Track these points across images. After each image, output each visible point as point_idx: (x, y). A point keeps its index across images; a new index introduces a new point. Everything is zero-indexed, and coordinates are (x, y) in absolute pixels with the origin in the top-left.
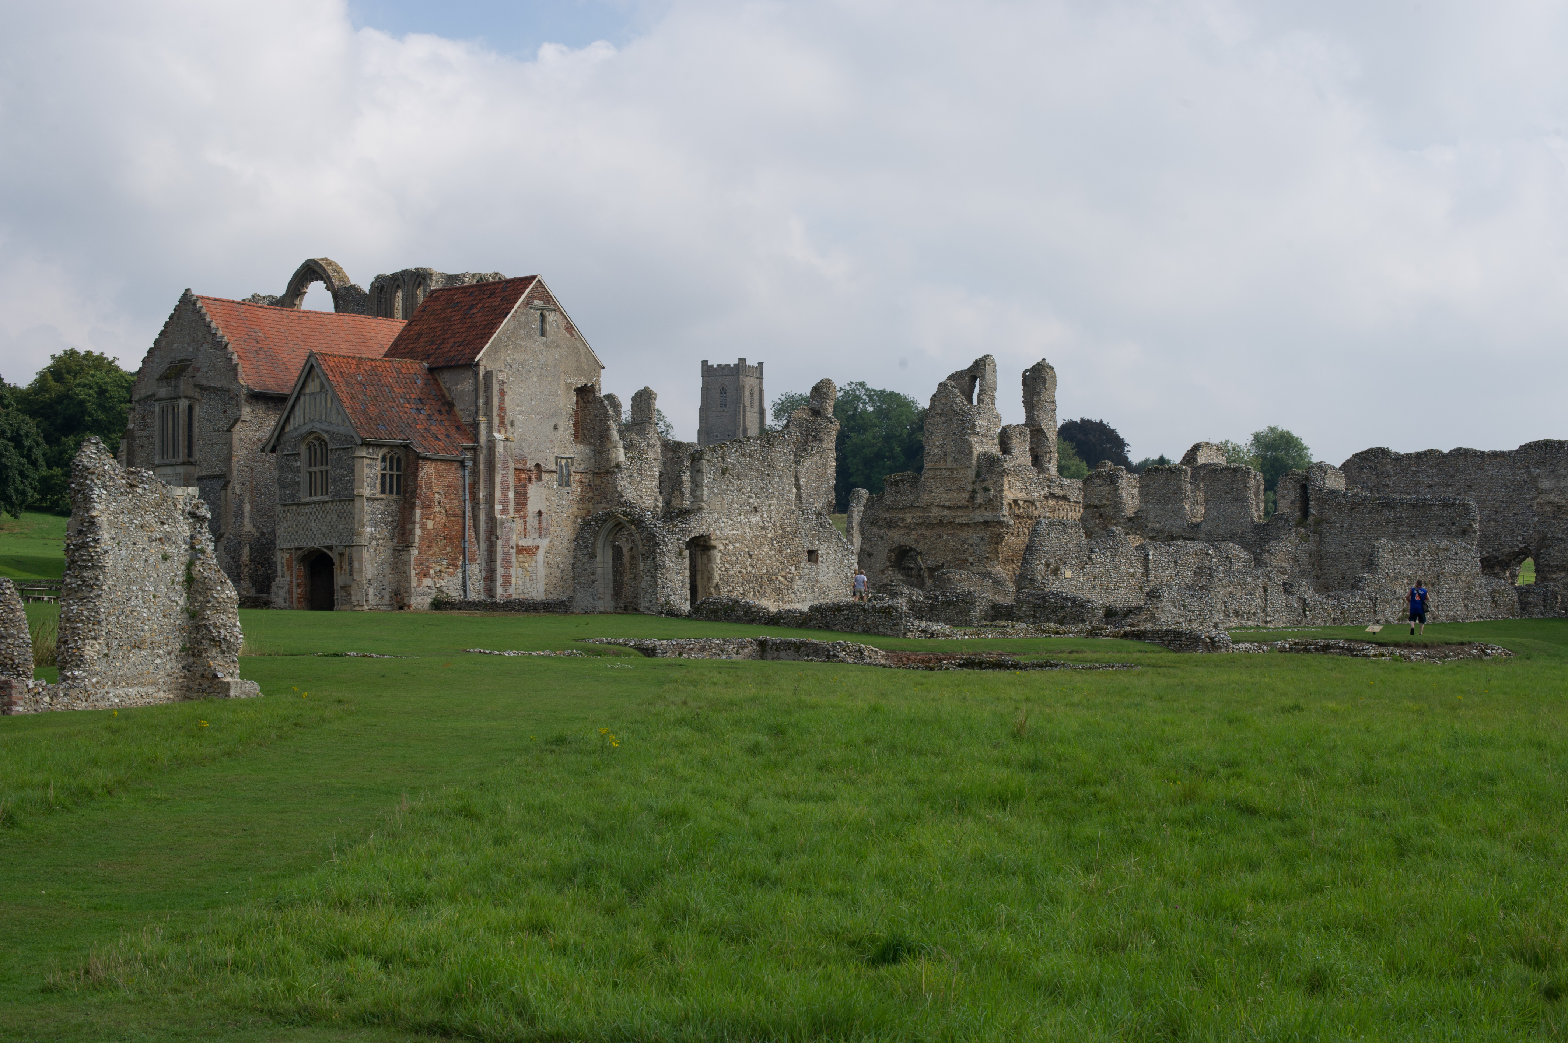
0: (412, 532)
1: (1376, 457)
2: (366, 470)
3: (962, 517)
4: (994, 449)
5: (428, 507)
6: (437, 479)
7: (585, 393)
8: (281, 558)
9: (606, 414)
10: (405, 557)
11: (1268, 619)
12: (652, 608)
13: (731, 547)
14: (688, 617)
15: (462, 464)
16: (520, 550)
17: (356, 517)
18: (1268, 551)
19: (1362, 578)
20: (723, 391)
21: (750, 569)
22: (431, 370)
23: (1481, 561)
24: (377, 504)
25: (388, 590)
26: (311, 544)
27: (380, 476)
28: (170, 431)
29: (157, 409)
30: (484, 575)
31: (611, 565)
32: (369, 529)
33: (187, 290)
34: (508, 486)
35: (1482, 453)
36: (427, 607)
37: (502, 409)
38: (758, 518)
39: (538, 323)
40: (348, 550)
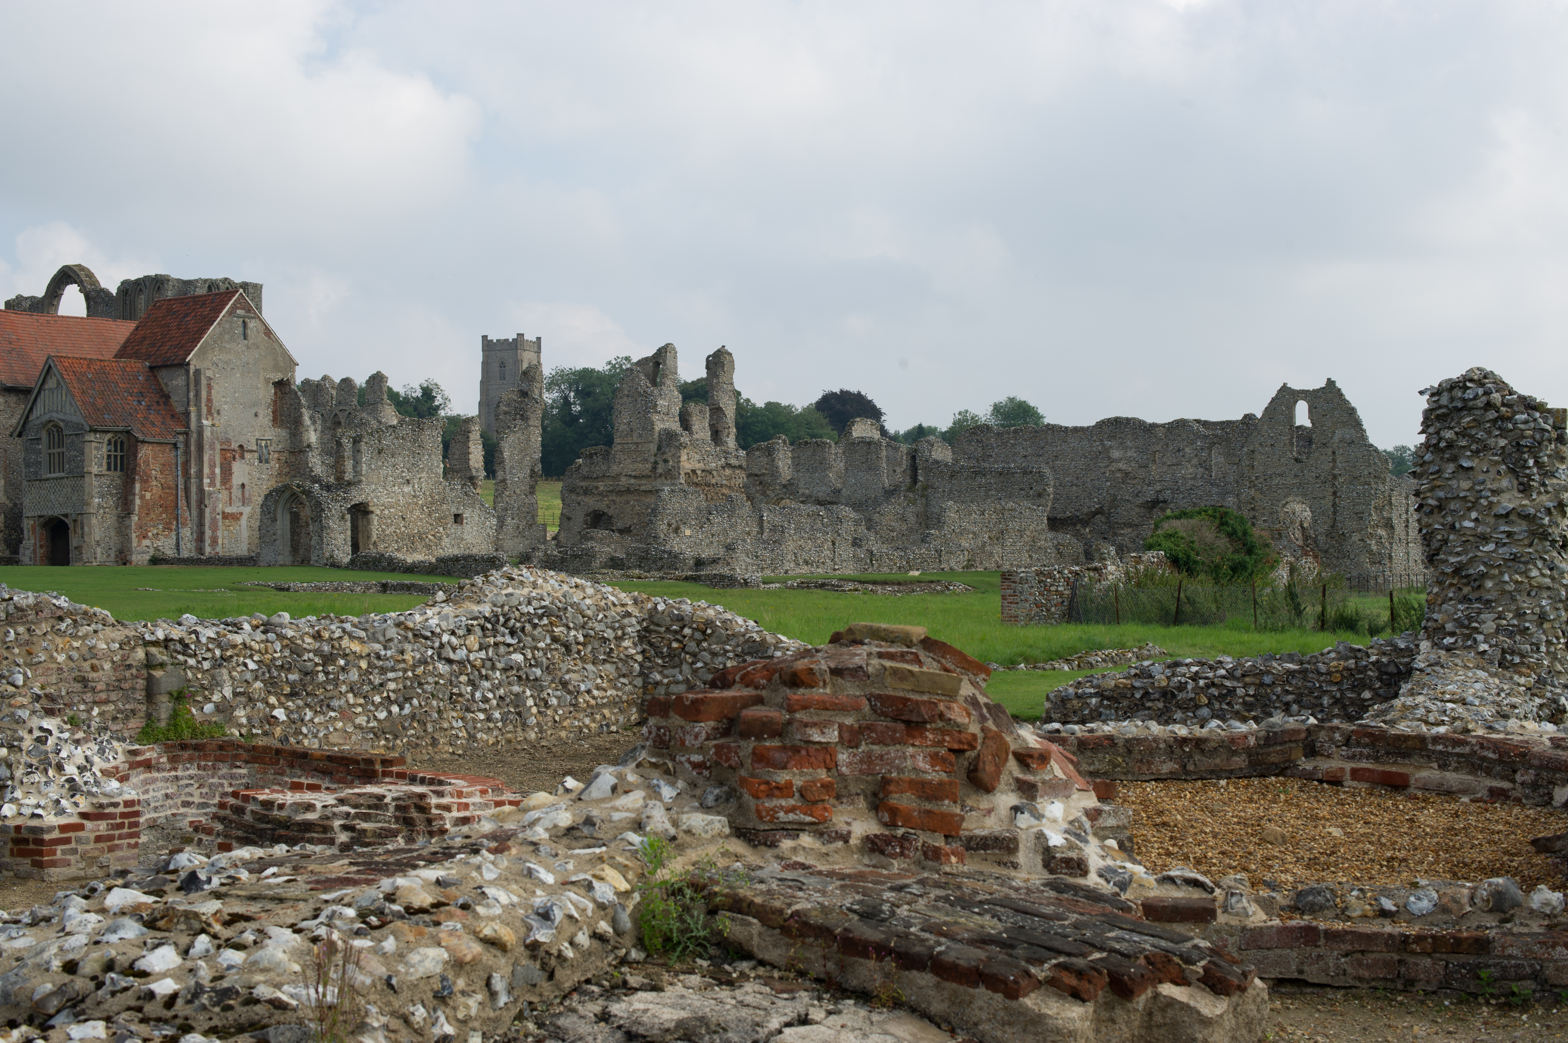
0: (133, 501)
1: (982, 432)
2: (94, 452)
3: (645, 485)
4: (675, 425)
5: (146, 481)
6: (154, 459)
7: (282, 386)
8: (27, 524)
9: (299, 403)
10: (127, 522)
11: (836, 567)
12: (320, 561)
13: (386, 512)
14: (346, 567)
15: (175, 445)
16: (225, 516)
17: (87, 490)
18: (877, 513)
20: (502, 365)
21: (403, 529)
22: (152, 368)
23: (1049, 519)
24: (103, 480)
25: (114, 549)
26: (50, 513)
27: (105, 457)
30: (195, 536)
31: (289, 527)
32: (96, 500)
34: (215, 463)
36: (146, 563)
37: (209, 400)
38: (410, 488)
39: (241, 329)
40: (80, 517)
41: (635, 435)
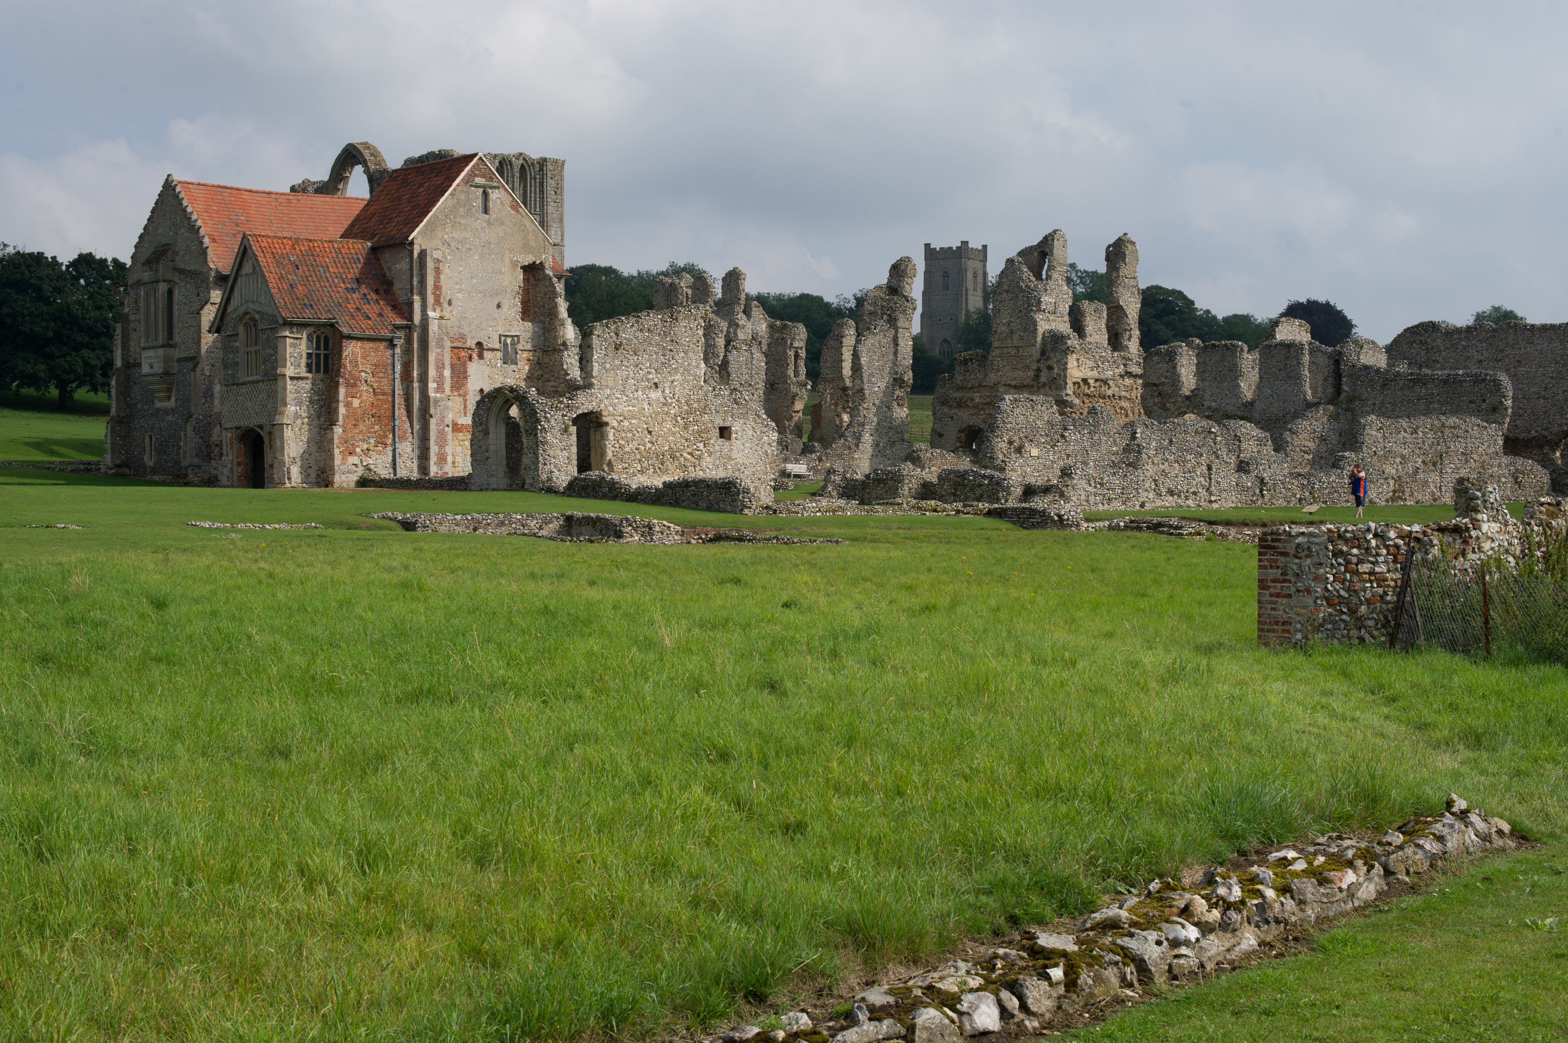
0: (336, 410)
1: (1426, 331)
2: (289, 350)
4: (1063, 326)
5: (354, 385)
6: (364, 358)
8: (225, 437)
9: (554, 292)
10: (329, 436)
11: (1213, 498)
12: (535, 485)
13: (626, 423)
14: (563, 493)
15: (392, 343)
16: (457, 428)
17: (279, 397)
18: (1290, 430)
19: (1343, 456)
20: (946, 275)
21: (649, 445)
22: (374, 250)
23: (1505, 440)
24: (302, 383)
25: (315, 468)
26: (247, 424)
27: (305, 356)
28: (153, 315)
29: (142, 293)
30: (417, 452)
31: (503, 442)
32: (293, 408)
33: (169, 176)
34: (443, 364)
35: (1533, 326)
36: (352, 485)
37: (437, 287)
38: (660, 394)
39: (480, 201)
40: (275, 429)
41: (1016, 337)
